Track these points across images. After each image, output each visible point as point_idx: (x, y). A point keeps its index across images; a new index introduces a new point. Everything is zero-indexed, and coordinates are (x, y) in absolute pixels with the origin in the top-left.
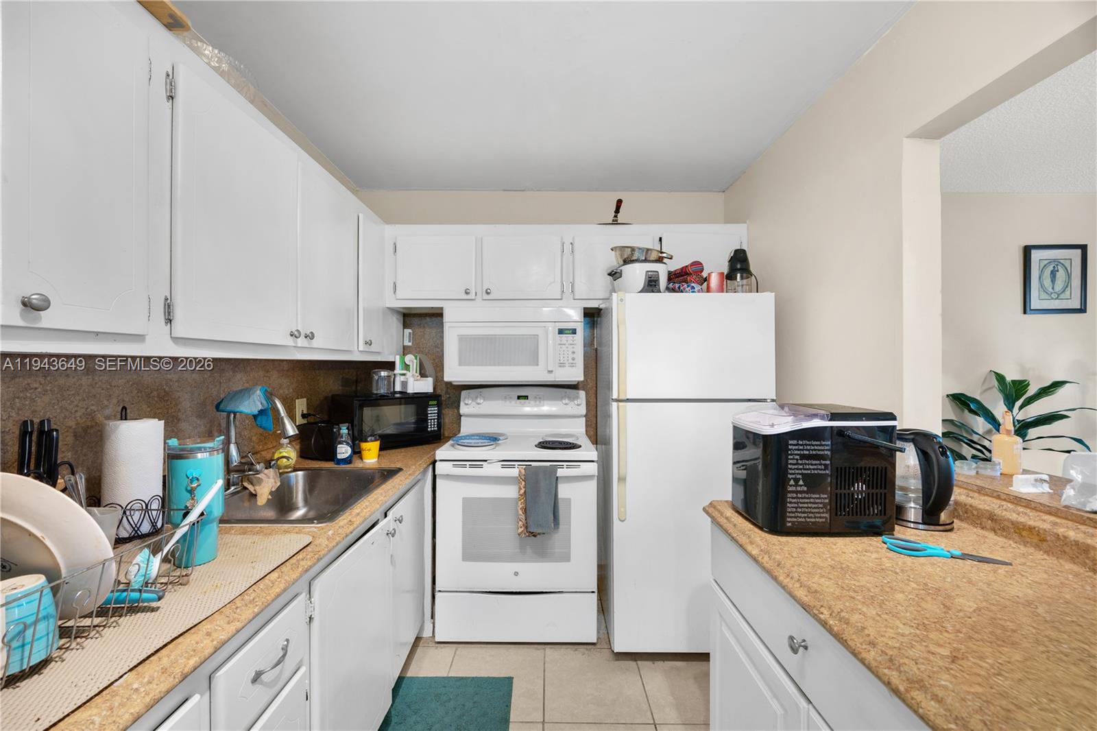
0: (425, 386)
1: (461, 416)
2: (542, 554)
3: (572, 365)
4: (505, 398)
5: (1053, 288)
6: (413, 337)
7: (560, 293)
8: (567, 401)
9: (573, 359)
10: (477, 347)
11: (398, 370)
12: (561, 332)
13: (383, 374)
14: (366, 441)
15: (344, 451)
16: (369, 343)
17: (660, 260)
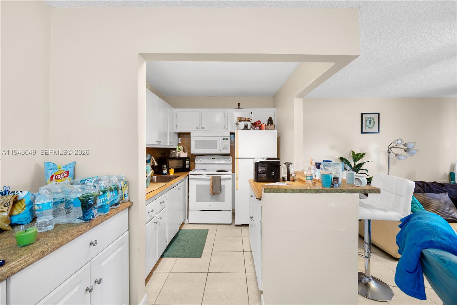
0: (185, 155)
1: (195, 164)
2: (217, 200)
3: (227, 149)
4: (208, 159)
5: (370, 126)
6: (182, 141)
7: (223, 128)
8: (226, 159)
9: (227, 147)
10: (200, 144)
11: (177, 150)
12: (223, 139)
13: (173, 151)
14: (171, 169)
15: (165, 171)
16: (171, 143)
17: (249, 121)
